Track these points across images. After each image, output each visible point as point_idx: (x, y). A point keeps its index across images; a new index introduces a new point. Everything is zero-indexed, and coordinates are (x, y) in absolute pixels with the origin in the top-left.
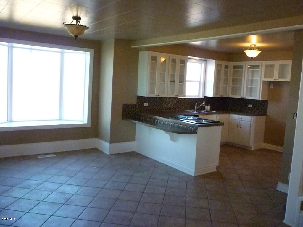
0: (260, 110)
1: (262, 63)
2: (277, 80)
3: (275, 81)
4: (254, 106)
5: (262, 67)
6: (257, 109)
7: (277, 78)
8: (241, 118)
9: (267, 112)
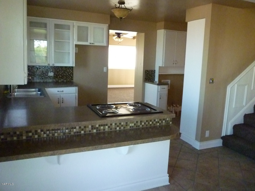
0: (64, 78)
1: (73, 23)
2: (93, 44)
3: (90, 45)
4: (56, 73)
5: (73, 27)
6: (61, 77)
7: (92, 42)
8: (63, 91)
9: (73, 80)
